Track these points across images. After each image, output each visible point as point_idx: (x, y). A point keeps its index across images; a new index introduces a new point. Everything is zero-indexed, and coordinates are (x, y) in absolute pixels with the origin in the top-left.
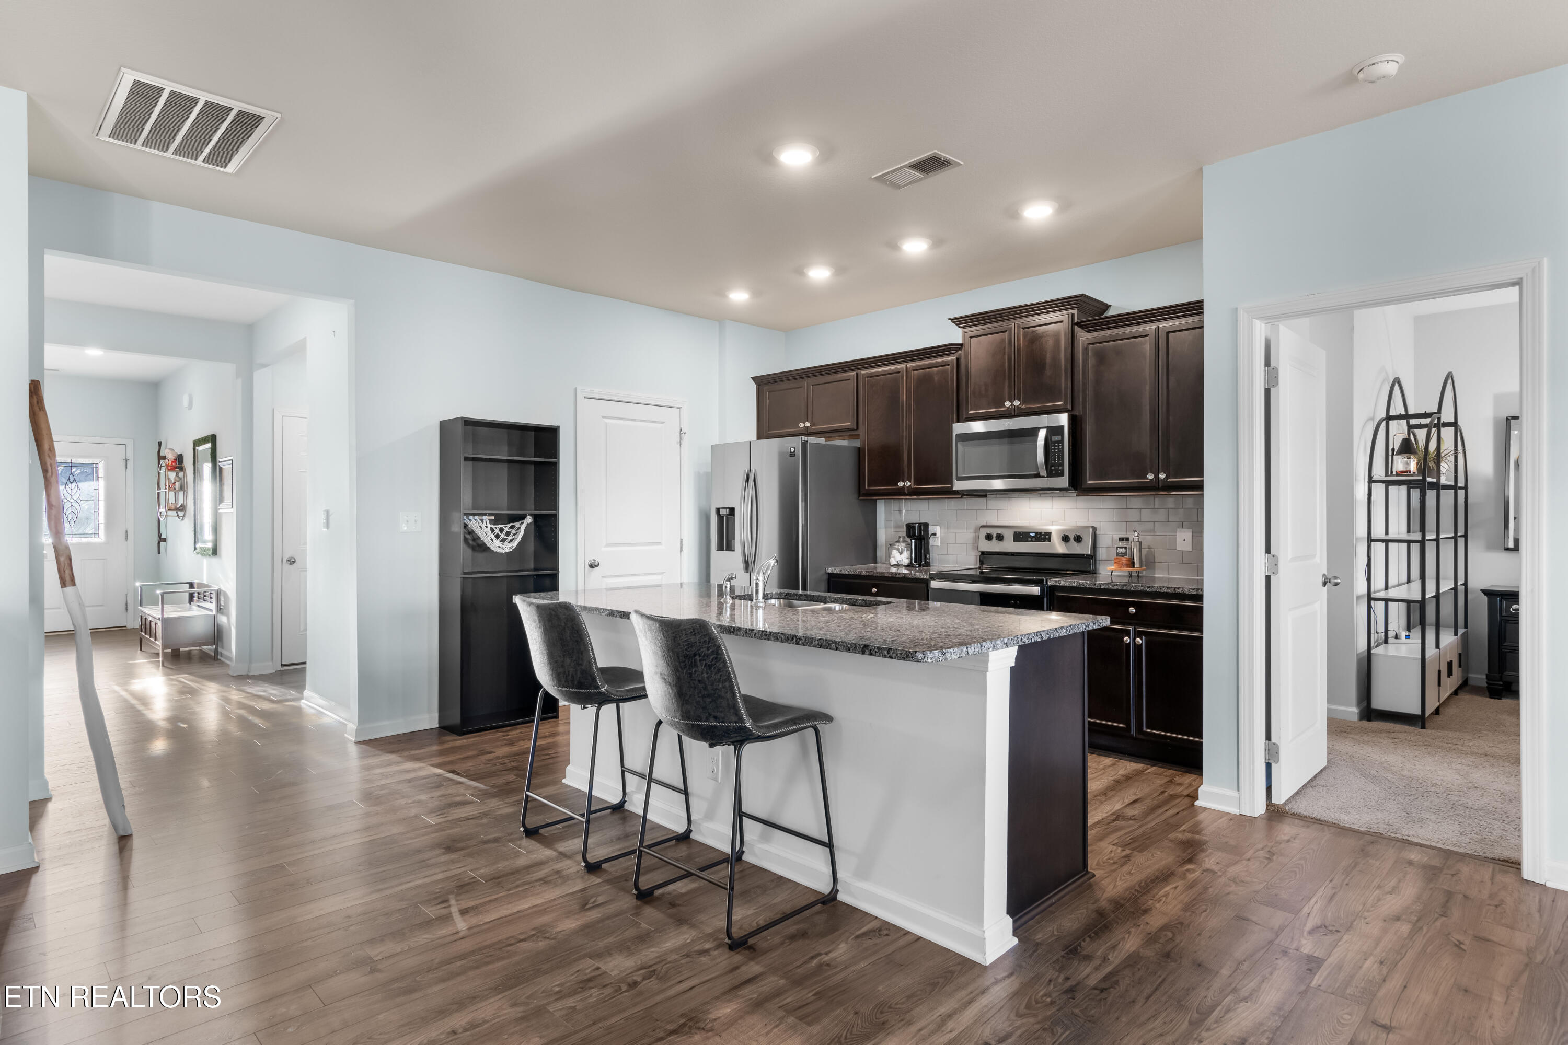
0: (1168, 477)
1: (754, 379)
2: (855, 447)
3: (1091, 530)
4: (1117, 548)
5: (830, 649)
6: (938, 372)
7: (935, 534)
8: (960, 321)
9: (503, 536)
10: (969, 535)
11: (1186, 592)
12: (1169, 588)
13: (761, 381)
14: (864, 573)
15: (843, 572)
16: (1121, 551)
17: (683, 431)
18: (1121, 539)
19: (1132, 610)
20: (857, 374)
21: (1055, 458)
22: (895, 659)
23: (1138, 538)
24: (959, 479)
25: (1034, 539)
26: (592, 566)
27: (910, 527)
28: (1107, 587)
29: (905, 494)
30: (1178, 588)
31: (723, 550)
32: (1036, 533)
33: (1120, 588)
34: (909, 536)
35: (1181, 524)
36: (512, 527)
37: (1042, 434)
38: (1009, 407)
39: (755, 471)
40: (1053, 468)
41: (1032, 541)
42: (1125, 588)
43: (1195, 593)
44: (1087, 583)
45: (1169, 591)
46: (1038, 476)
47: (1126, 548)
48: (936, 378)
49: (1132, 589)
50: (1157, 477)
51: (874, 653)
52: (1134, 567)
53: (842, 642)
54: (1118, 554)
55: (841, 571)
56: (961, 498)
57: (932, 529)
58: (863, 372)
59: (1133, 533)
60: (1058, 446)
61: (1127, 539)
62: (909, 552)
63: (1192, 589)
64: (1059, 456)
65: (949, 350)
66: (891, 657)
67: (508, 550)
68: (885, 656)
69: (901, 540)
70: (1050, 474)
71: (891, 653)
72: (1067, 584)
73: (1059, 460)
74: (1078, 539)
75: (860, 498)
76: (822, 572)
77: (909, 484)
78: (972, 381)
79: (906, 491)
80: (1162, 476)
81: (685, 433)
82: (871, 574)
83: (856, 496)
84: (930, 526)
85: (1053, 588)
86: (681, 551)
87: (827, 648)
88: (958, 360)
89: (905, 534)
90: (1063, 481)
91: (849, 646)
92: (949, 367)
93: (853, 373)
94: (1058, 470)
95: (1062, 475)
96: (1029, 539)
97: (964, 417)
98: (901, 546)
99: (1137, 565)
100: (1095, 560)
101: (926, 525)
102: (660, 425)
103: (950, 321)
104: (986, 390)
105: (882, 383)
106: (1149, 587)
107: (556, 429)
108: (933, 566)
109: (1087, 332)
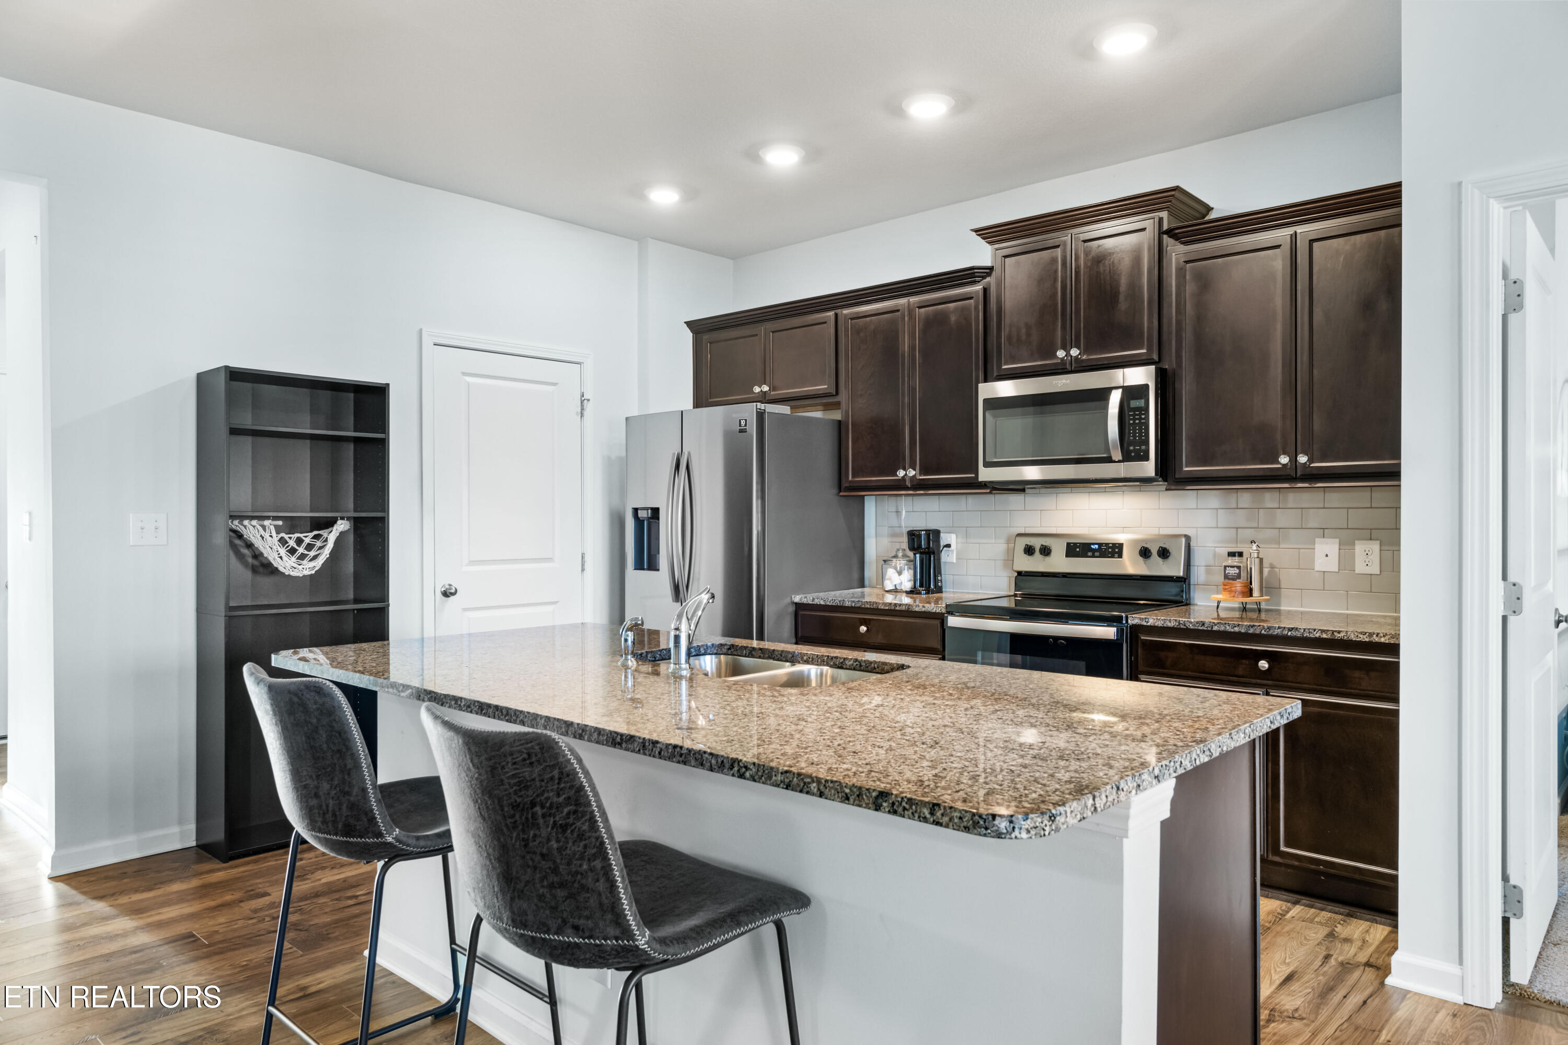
0: (1311, 460)
1: (689, 324)
2: (833, 420)
3: (1183, 540)
4: (1225, 567)
5: (808, 793)
6: (956, 309)
7: (948, 546)
8: (990, 234)
9: (301, 550)
10: (999, 548)
11: (1353, 637)
12: (1323, 631)
13: (699, 328)
14: (847, 604)
15: (817, 602)
16: (1232, 572)
17: (585, 397)
18: (1231, 554)
19: (1264, 664)
20: (836, 315)
21: (1134, 433)
22: (947, 826)
23: (1258, 553)
24: (987, 464)
25: (1097, 554)
26: (446, 594)
27: (913, 536)
28: (1222, 628)
29: (907, 488)
30: (1339, 632)
31: (643, 569)
32: (1100, 545)
33: (1243, 631)
34: (912, 548)
35: (1323, 532)
36: (317, 537)
37: (1115, 398)
38: (1062, 359)
39: (689, 454)
40: (1131, 448)
41: (1093, 556)
42: (1251, 631)
43: (1367, 640)
44: (1191, 622)
45: (1324, 636)
46: (1109, 460)
47: (1239, 567)
48: (953, 318)
49: (1263, 632)
50: (1294, 460)
51: (900, 810)
52: (1251, 595)
53: (832, 782)
54: (1226, 577)
55: (813, 600)
56: (990, 493)
57: (945, 539)
58: (846, 311)
59: (1250, 545)
60: (1140, 414)
61: (1241, 554)
62: (912, 572)
63: (1361, 633)
64: (1140, 429)
65: (972, 275)
66: (938, 823)
67: (307, 573)
68: (925, 820)
69: (900, 554)
70: (1128, 457)
71: (939, 814)
72: (1159, 624)
73: (1140, 436)
74: (1164, 553)
75: (841, 494)
76: (788, 600)
77: (911, 473)
78: (1007, 320)
79: (908, 484)
80: (1303, 459)
81: (588, 400)
82: (858, 605)
83: (835, 491)
84: (942, 535)
85: (1136, 630)
86: (583, 570)
87: (801, 791)
88: (985, 290)
89: (905, 545)
90: (1149, 468)
91: (847, 791)
92: (972, 301)
93: (831, 314)
94: (1140, 450)
95: (1146, 458)
96: (1090, 554)
97: (995, 374)
98: (901, 563)
99: (1256, 593)
100: (1189, 585)
101: (937, 533)
102: (551, 388)
103: (974, 233)
104: (1028, 335)
105: (872, 327)
106: (1290, 629)
107: (385, 388)
108: (946, 592)
109: (1183, 243)
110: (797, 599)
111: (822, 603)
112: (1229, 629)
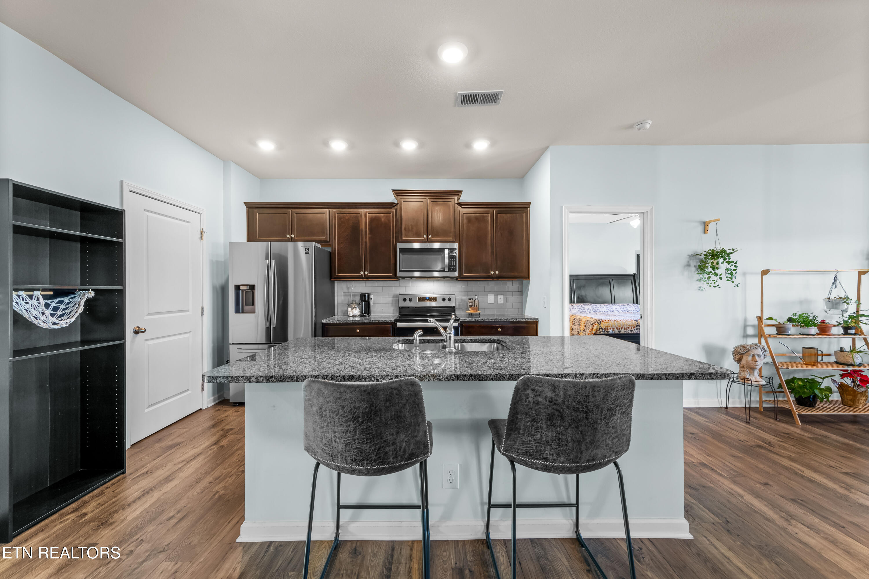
0: (499, 273)
1: (246, 203)
4: (469, 303)
5: (661, 379)
6: (384, 216)
7: (372, 299)
8: (397, 193)
9: (50, 311)
10: (390, 299)
11: (521, 320)
12: (514, 319)
13: (251, 207)
16: (471, 304)
17: (204, 230)
18: (470, 299)
19: (500, 330)
22: (716, 379)
24: (400, 271)
25: (428, 300)
26: (136, 333)
27: (361, 295)
29: (363, 278)
32: (428, 297)
34: (359, 300)
37: (447, 252)
38: (425, 238)
40: (451, 267)
46: (444, 271)
47: (473, 303)
48: (383, 219)
50: (494, 273)
51: (699, 377)
53: (671, 374)
54: (469, 306)
56: (397, 280)
57: (372, 296)
58: (334, 210)
59: (475, 296)
61: (472, 299)
62: (360, 308)
64: (454, 262)
65: (390, 205)
66: (712, 379)
67: (64, 326)
68: (708, 379)
69: (354, 303)
70: (450, 270)
71: (713, 376)
72: (470, 320)
73: (454, 264)
74: (449, 299)
75: (332, 280)
77: (366, 273)
78: (404, 223)
79: (364, 277)
80: (497, 272)
81: (206, 232)
84: (370, 295)
85: (462, 323)
86: (202, 315)
87: (658, 379)
88: (396, 211)
90: (456, 274)
91: (678, 375)
92: (391, 214)
93: (327, 210)
94: (454, 268)
95: (456, 271)
96: (426, 300)
97: (400, 240)
98: (354, 306)
100: (454, 308)
102: (187, 224)
104: (412, 228)
105: (347, 218)
106: (506, 319)
107: (123, 212)
108: (372, 317)
109: (462, 208)
110: (324, 321)
111: (337, 322)
112: (490, 320)
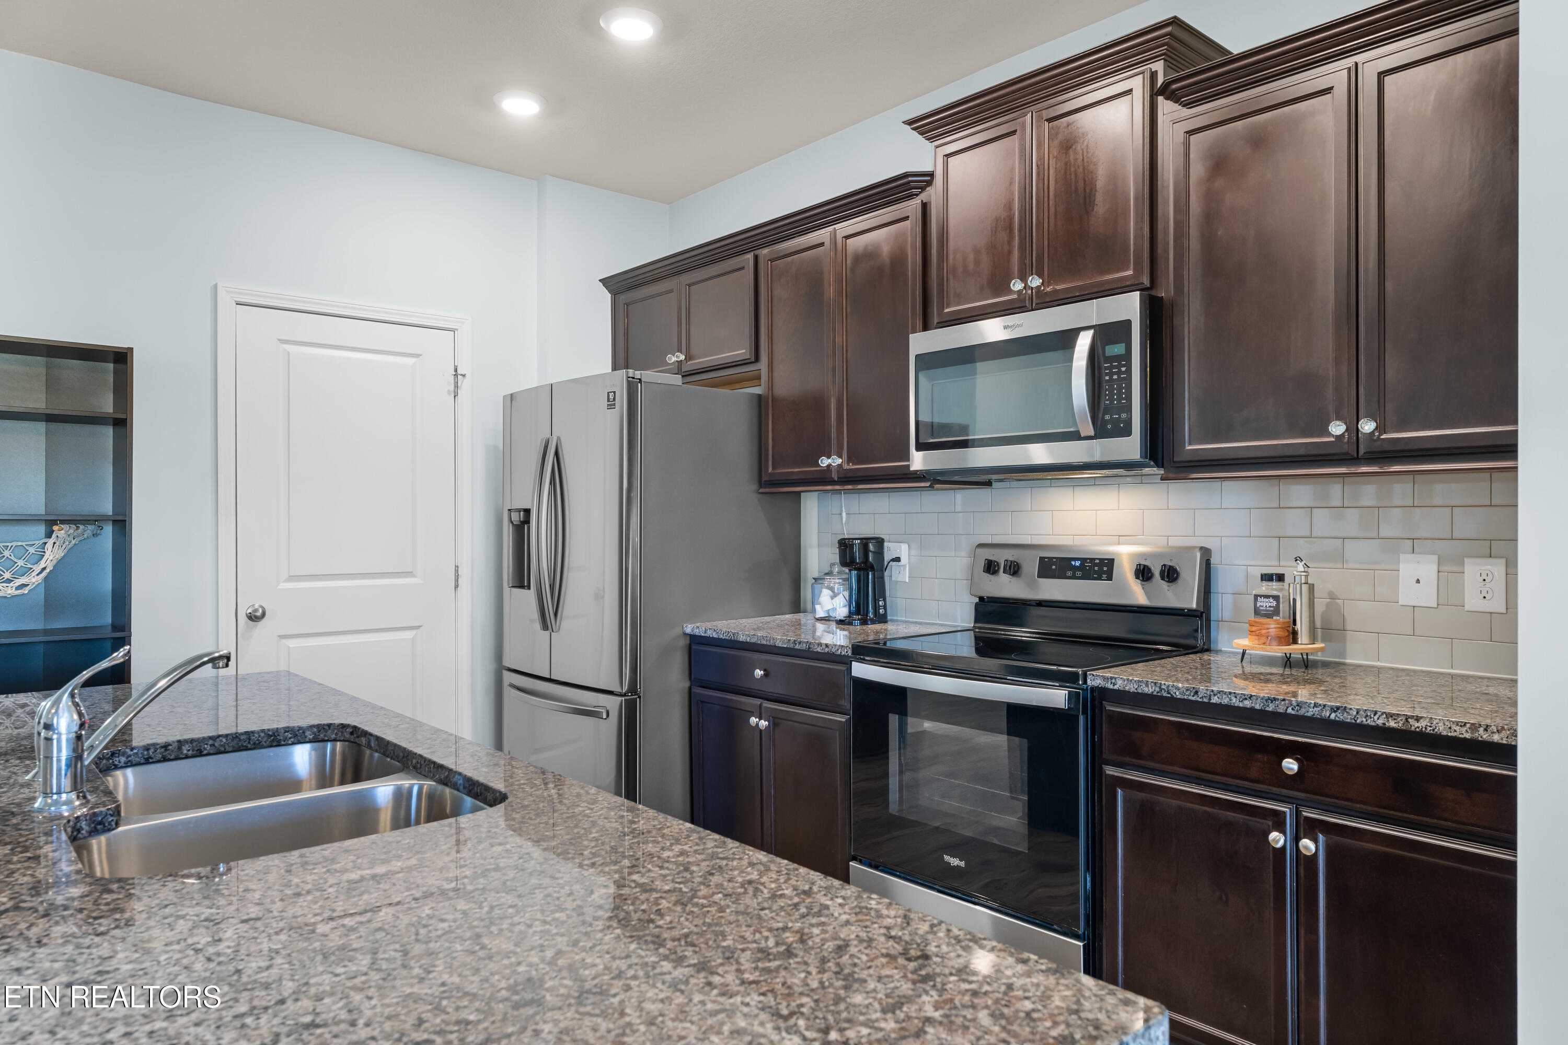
0: (1381, 428)
1: (604, 281)
2: (752, 395)
3: (1198, 555)
4: (1256, 597)
6: (889, 236)
7: (898, 559)
8: (927, 125)
9: (21, 562)
10: (960, 563)
11: (1442, 729)
12: (1389, 716)
14: (742, 638)
15: (710, 633)
16: (1264, 604)
17: (459, 372)
18: (1267, 578)
19: (1290, 765)
20: (756, 258)
21: (1112, 395)
23: (1307, 576)
24: (920, 447)
25: (1079, 574)
26: (254, 618)
27: (845, 545)
28: (1225, 701)
29: (832, 482)
30: (1418, 719)
31: (519, 587)
32: (1083, 560)
33: (1258, 707)
34: (844, 563)
35: (1414, 543)
37: (1084, 342)
38: (1020, 292)
39: (559, 438)
40: (1107, 417)
41: (1074, 577)
42: (1271, 707)
43: (1468, 736)
44: (1178, 688)
45: (1392, 724)
46: (1075, 436)
47: (1276, 598)
48: (885, 251)
49: (1290, 711)
50: (1353, 429)
52: (1295, 641)
54: (1257, 612)
55: (706, 630)
56: (931, 486)
57: (892, 550)
58: (765, 251)
59: (1294, 563)
60: (1119, 367)
61: (1280, 578)
62: (847, 594)
63: (1457, 723)
64: (1120, 388)
65: (907, 186)
67: (10, 593)
69: (833, 571)
70: (1102, 431)
72: (1131, 688)
73: (1120, 399)
74: (1170, 574)
75: (761, 490)
76: (677, 631)
77: (839, 461)
78: (950, 245)
79: (835, 476)
80: (1367, 426)
81: (464, 376)
82: (753, 641)
83: (754, 487)
84: (886, 544)
85: (1101, 694)
86: (456, 587)
88: (925, 206)
89: (836, 559)
90: (1131, 447)
92: (907, 223)
93: (750, 256)
94: (1119, 420)
95: (1127, 432)
96: (1069, 573)
97: (936, 321)
98: (836, 583)
99: (1303, 637)
100: (1208, 620)
101: (880, 542)
102: (411, 361)
103: (908, 127)
104: (977, 262)
105: (794, 269)
106: (1335, 709)
107: (127, 353)
108: (892, 621)
109: (1186, 105)
110: (689, 629)
111: (715, 636)
112: (1235, 702)
